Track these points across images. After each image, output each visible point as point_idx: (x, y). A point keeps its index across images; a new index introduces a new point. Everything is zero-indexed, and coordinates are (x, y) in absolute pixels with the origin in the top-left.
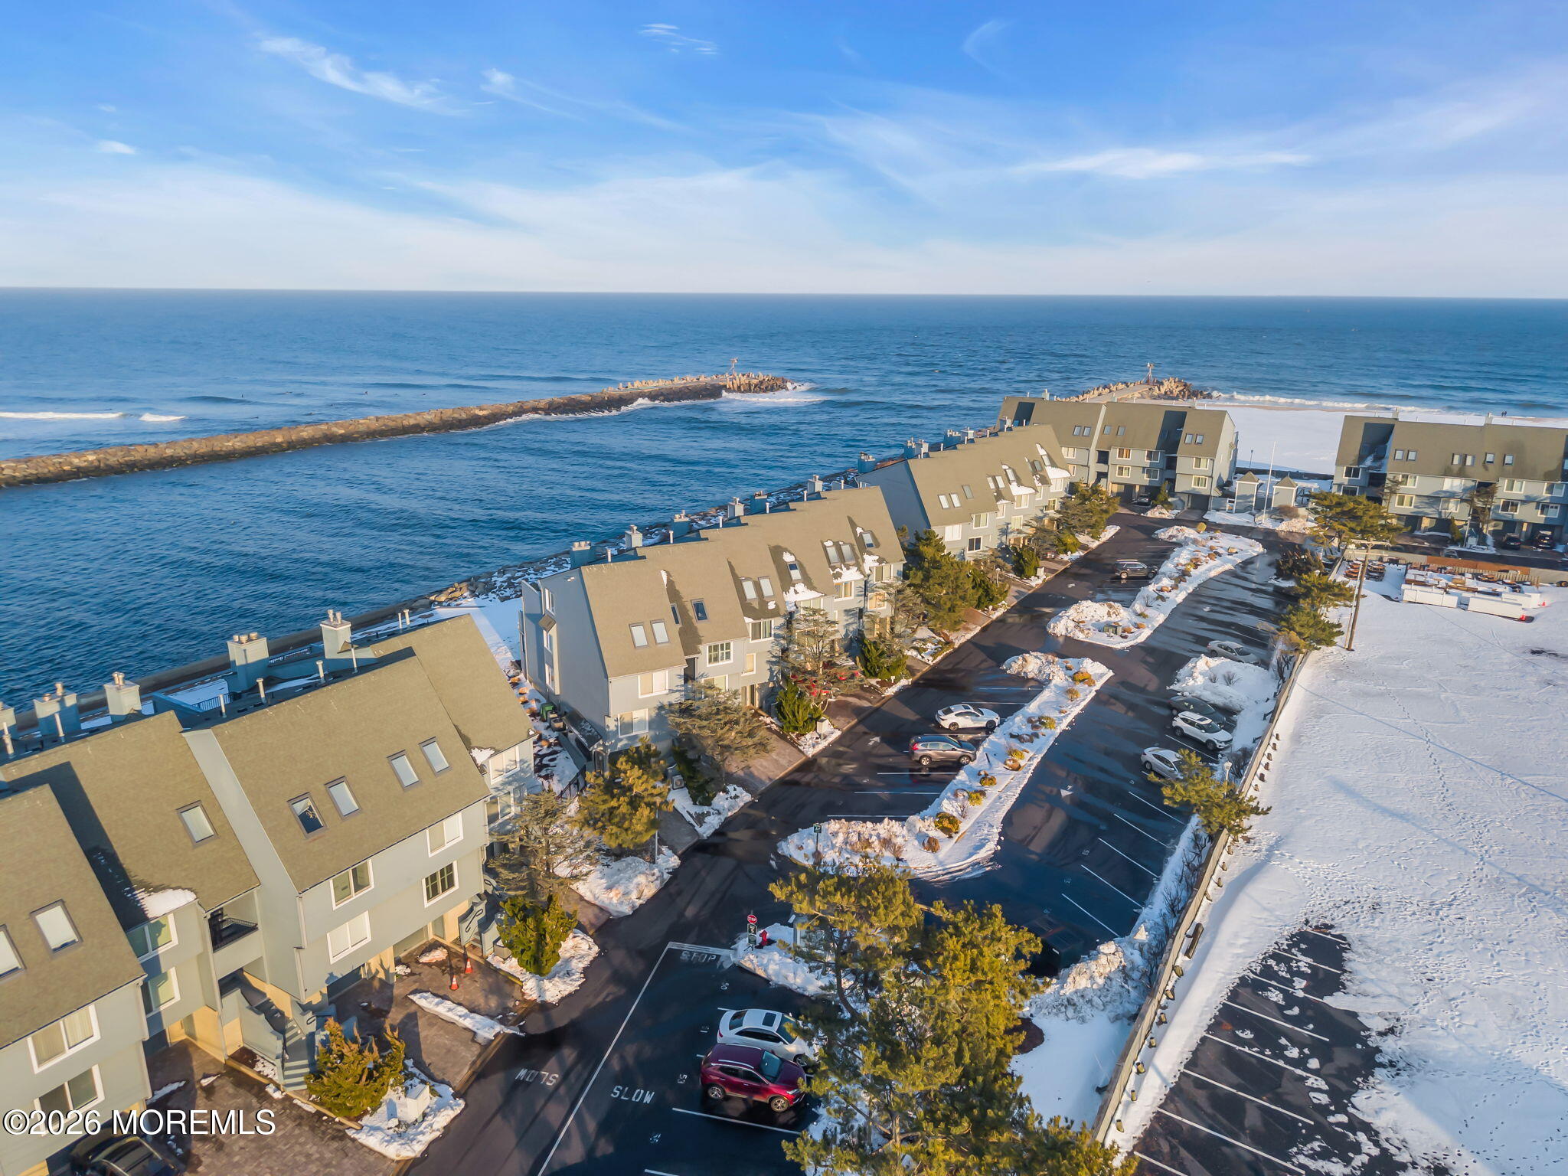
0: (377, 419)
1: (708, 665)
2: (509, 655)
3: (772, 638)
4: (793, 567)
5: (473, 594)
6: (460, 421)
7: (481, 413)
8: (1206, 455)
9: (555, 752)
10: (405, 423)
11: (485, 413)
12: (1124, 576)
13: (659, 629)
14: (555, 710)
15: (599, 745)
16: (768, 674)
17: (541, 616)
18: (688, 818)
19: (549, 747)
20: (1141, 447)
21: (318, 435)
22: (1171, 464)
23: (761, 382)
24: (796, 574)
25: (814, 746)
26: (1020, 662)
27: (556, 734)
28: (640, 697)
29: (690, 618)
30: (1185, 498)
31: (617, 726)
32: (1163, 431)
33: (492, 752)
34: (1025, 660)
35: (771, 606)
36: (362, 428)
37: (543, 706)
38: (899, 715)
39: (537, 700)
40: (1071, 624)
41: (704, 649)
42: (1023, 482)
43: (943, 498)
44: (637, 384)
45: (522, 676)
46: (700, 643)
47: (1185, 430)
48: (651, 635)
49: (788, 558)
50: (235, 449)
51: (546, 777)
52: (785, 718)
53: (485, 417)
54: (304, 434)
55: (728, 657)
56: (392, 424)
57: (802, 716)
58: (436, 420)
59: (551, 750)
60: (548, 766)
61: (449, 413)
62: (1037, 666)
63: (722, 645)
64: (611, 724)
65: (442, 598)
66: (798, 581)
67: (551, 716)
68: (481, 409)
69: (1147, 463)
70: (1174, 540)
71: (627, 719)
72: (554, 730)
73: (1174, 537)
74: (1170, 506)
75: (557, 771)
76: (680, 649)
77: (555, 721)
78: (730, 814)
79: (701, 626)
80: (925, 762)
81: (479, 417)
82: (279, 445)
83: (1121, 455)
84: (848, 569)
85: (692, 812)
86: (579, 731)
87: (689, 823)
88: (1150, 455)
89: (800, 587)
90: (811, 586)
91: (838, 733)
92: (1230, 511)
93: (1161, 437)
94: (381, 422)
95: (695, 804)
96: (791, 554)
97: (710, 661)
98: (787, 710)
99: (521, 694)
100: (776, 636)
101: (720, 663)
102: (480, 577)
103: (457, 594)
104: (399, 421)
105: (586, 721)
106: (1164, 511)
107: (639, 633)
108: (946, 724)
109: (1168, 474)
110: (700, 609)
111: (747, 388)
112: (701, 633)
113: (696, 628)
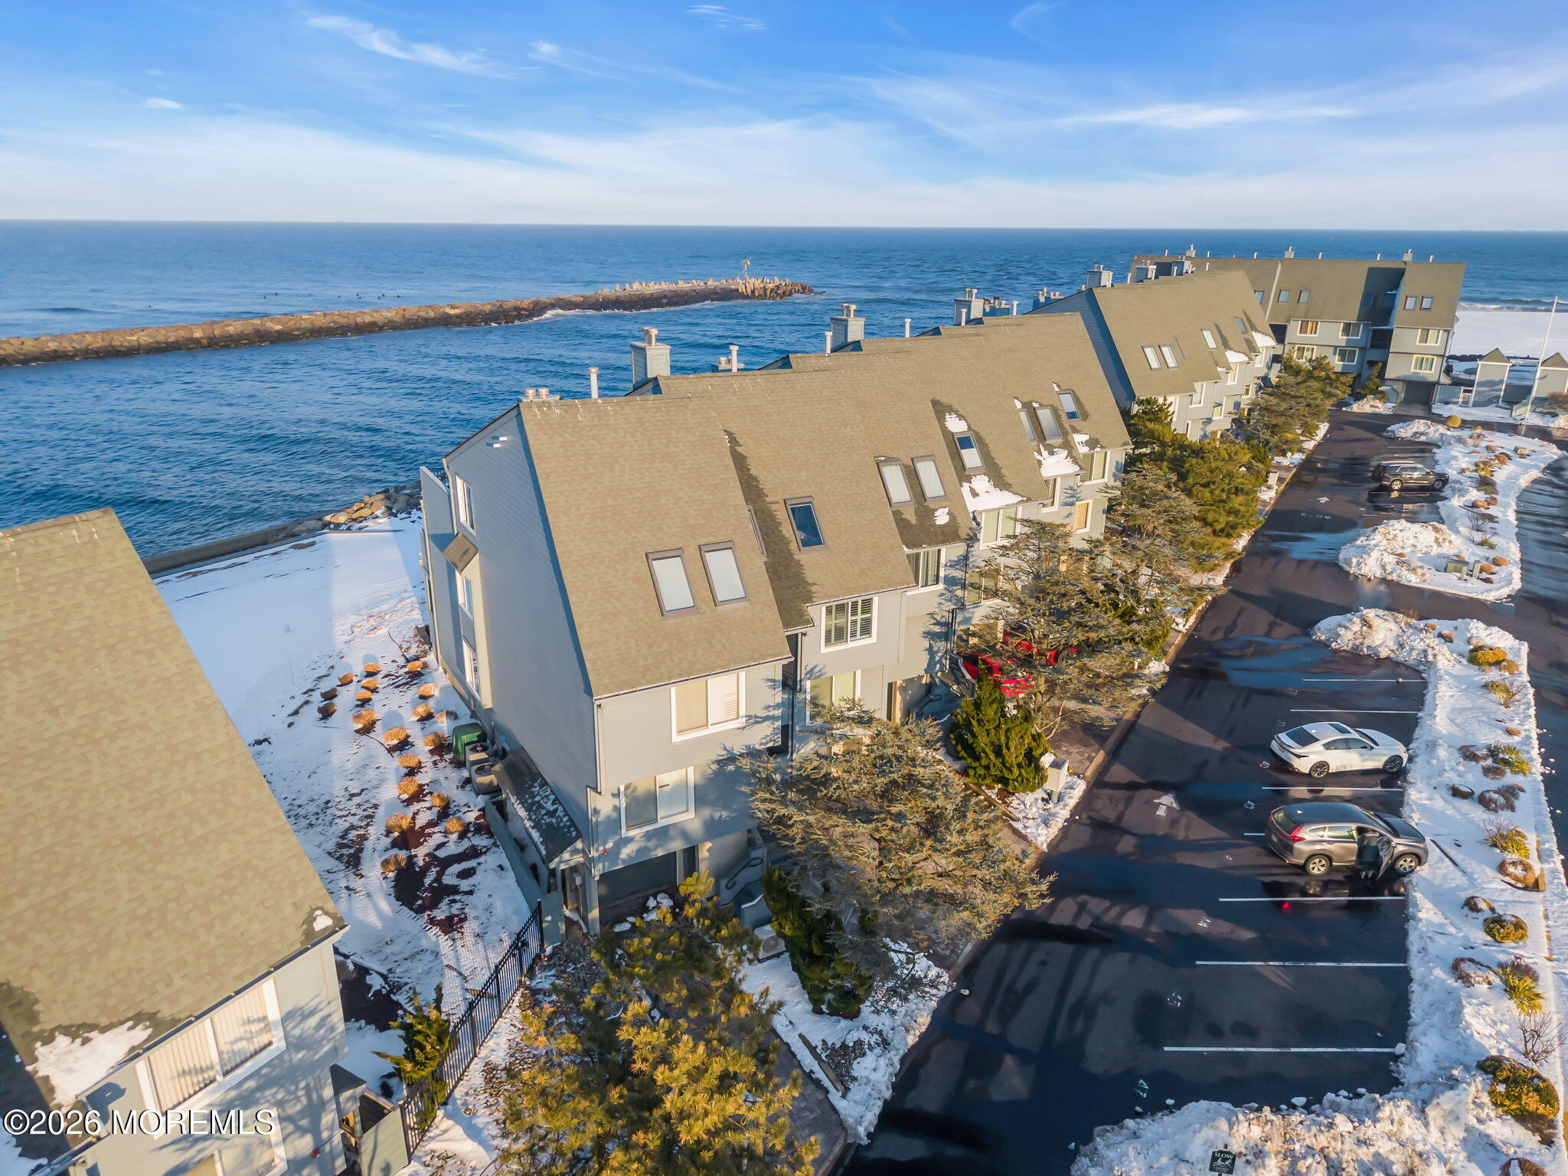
0: (325, 315)
1: (824, 650)
2: (416, 615)
3: (941, 586)
4: (965, 442)
5: (391, 513)
6: (426, 320)
7: (452, 312)
8: (1437, 325)
9: (474, 853)
10: (359, 320)
11: (457, 311)
12: (1397, 486)
13: (723, 566)
14: (484, 740)
15: (576, 852)
16: (925, 658)
17: (452, 537)
18: (808, 1062)
19: (463, 835)
20: (1335, 319)
21: (249, 330)
22: (1381, 340)
23: (778, 287)
24: (971, 457)
25: (1046, 823)
26: (1356, 628)
27: (481, 801)
28: (676, 739)
29: (785, 542)
30: (1399, 387)
31: (617, 809)
32: (1366, 296)
33: (140, 1034)
34: (1366, 623)
35: (942, 518)
36: (304, 325)
37: (458, 731)
38: (1180, 737)
39: (452, 715)
40: (1390, 560)
41: (818, 613)
42: (1231, 343)
43: (1149, 351)
44: (636, 286)
45: (431, 658)
46: (809, 598)
47: (1401, 294)
48: (702, 581)
49: (956, 425)
50: (140, 345)
51: (450, 926)
52: (977, 758)
53: (457, 316)
54: (231, 329)
55: (866, 629)
56: (343, 321)
57: (1014, 754)
58: (398, 318)
59: (466, 844)
60: (454, 890)
61: (413, 310)
62: (1391, 636)
63: (855, 604)
64: (602, 804)
65: (342, 518)
66: (976, 471)
67: (473, 757)
68: (453, 307)
69: (1341, 340)
70: (1423, 438)
71: (643, 787)
72: (480, 791)
73: (1422, 434)
74: (1383, 397)
75: (474, 908)
76: (773, 615)
77: (481, 771)
78: (911, 1040)
79: (808, 559)
80: (1317, 868)
81: (450, 316)
82: (197, 341)
83: (1303, 330)
84: (1052, 453)
85: (816, 1041)
86: (528, 809)
87: (809, 1076)
88: (1347, 329)
89: (981, 483)
90: (1000, 482)
91: (1081, 786)
92: (1465, 404)
93: (1363, 304)
94: (329, 319)
95: (817, 1011)
96: (961, 417)
97: (828, 640)
98: (983, 742)
99: (423, 697)
100: (950, 581)
101: (852, 644)
102: (404, 488)
103: (365, 512)
104: (352, 318)
105: (544, 784)
106: (1378, 403)
107: (671, 576)
108: (1303, 766)
109: (1374, 355)
110: (805, 519)
111: (762, 292)
112: (810, 575)
113: (798, 564)
